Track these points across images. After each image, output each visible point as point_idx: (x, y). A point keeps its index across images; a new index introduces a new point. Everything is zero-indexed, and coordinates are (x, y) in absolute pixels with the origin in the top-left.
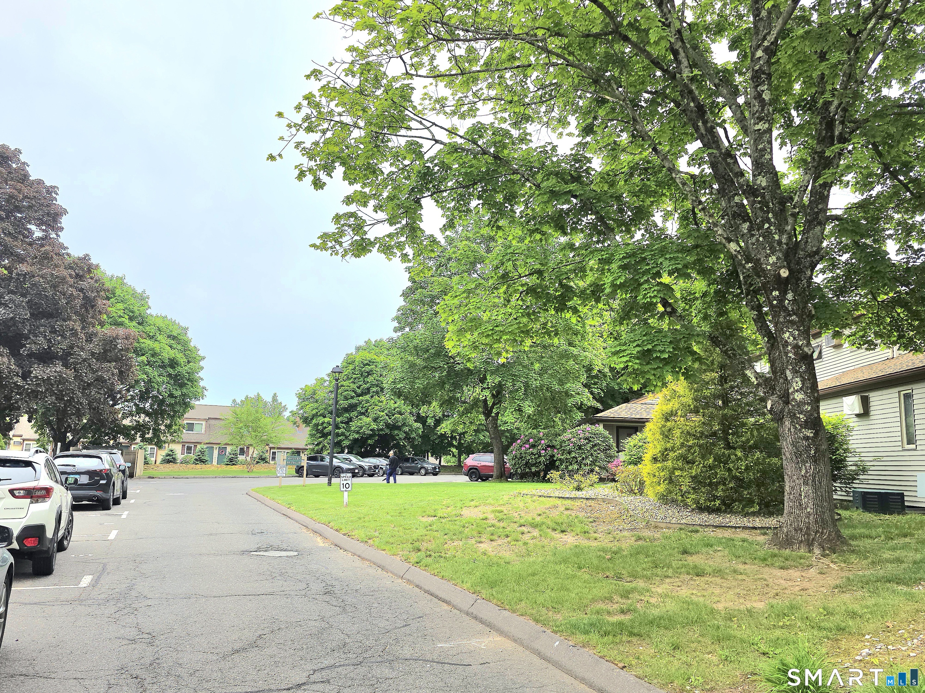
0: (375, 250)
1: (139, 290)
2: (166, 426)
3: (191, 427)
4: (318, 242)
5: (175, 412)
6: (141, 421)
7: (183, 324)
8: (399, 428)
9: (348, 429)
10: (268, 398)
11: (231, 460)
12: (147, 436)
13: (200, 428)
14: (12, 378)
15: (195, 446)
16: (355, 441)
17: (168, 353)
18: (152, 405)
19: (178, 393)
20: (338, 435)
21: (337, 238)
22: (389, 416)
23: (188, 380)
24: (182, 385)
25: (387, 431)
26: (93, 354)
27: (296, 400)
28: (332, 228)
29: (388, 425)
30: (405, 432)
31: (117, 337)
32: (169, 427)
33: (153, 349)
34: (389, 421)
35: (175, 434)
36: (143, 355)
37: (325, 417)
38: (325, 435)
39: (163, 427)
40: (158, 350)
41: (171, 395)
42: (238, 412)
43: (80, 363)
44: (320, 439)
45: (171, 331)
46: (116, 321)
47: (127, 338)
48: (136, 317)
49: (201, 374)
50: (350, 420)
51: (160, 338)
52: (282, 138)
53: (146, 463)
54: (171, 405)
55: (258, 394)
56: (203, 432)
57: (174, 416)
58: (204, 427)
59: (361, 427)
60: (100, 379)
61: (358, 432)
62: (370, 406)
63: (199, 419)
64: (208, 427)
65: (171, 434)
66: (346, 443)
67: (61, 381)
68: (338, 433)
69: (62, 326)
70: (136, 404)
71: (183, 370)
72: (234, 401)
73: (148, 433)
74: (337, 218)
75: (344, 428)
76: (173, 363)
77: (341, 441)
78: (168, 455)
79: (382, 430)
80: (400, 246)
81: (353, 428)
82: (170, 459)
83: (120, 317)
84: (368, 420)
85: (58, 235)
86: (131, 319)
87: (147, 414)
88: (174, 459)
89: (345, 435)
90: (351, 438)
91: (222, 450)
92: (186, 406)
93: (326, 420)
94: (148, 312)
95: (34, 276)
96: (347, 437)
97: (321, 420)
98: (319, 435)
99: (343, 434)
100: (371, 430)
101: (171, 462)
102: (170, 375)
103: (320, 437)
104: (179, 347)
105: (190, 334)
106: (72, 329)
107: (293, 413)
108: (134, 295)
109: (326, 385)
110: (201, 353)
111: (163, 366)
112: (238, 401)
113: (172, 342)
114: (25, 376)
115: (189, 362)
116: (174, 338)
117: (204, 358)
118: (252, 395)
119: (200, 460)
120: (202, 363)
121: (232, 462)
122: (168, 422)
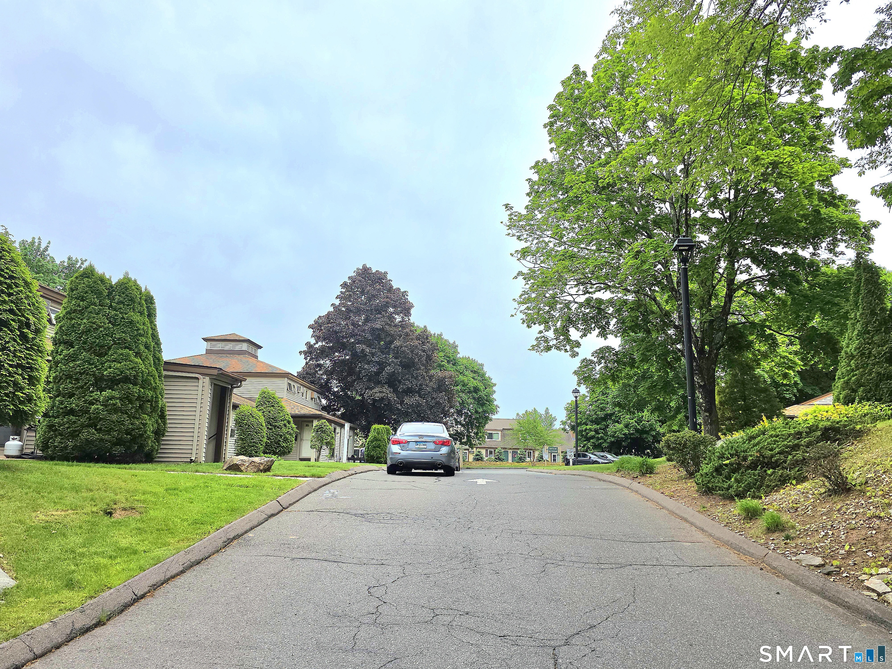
0: (553, 349)
1: (451, 342)
2: (474, 433)
3: (490, 436)
4: (531, 348)
5: (480, 423)
6: (459, 431)
7: (480, 362)
8: (647, 432)
9: (606, 434)
10: (542, 412)
11: (520, 459)
12: (463, 441)
13: (498, 437)
14: (396, 405)
15: (495, 450)
16: (612, 443)
17: (473, 383)
18: (465, 419)
19: (480, 410)
20: (598, 439)
21: (538, 345)
22: (638, 423)
23: (487, 401)
24: (483, 405)
25: (638, 435)
26: (433, 388)
27: (564, 413)
28: (535, 343)
29: (637, 430)
30: (653, 436)
31: (445, 378)
32: (476, 434)
33: (463, 381)
34: (638, 427)
35: (481, 439)
36: (457, 385)
37: (587, 425)
38: (588, 439)
39: (472, 434)
40: (466, 381)
41: (476, 412)
42: (521, 423)
43: (427, 394)
44: (585, 442)
45: (473, 368)
46: (440, 364)
47: (450, 378)
48: (451, 361)
49: (494, 396)
50: (607, 426)
51: (466, 373)
52: (515, 308)
53: (464, 461)
54: (476, 419)
55: (535, 409)
56: (500, 440)
57: (479, 426)
58: (500, 435)
59: (615, 432)
60: (438, 403)
61: (613, 436)
62: (622, 415)
63: (495, 430)
64: (503, 436)
65: (478, 439)
66: (605, 445)
67: (419, 405)
68: (598, 438)
69: (417, 373)
70: (455, 419)
71: (482, 394)
72: (518, 414)
73: (464, 439)
74: (537, 339)
75: (602, 433)
76: (476, 390)
77: (601, 444)
78: (477, 455)
79: (632, 434)
80: (564, 346)
81: (609, 433)
82: (478, 458)
83: (442, 361)
84: (621, 426)
85: (409, 319)
86: (448, 362)
87: (463, 425)
88: (482, 458)
89: (604, 439)
90: (608, 441)
91: (514, 453)
92: (487, 419)
93: (588, 427)
94: (458, 356)
95: (402, 347)
96: (605, 441)
97: (584, 427)
98: (583, 439)
99: (602, 438)
100: (623, 434)
101: (479, 460)
102: (474, 398)
103: (585, 441)
104: (479, 378)
105: (485, 369)
106: (422, 375)
107: (563, 423)
108: (449, 345)
109: (587, 400)
110: (493, 381)
111: (470, 392)
112: (520, 414)
113: (474, 375)
114: (402, 403)
115: (486, 388)
116: (475, 372)
117: (495, 385)
118: (530, 410)
119: (499, 459)
120: (494, 388)
121: (521, 460)
122: (475, 431)
